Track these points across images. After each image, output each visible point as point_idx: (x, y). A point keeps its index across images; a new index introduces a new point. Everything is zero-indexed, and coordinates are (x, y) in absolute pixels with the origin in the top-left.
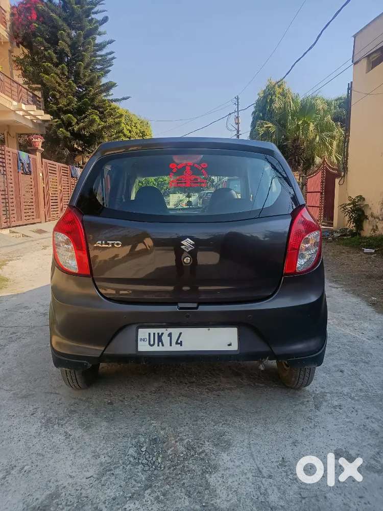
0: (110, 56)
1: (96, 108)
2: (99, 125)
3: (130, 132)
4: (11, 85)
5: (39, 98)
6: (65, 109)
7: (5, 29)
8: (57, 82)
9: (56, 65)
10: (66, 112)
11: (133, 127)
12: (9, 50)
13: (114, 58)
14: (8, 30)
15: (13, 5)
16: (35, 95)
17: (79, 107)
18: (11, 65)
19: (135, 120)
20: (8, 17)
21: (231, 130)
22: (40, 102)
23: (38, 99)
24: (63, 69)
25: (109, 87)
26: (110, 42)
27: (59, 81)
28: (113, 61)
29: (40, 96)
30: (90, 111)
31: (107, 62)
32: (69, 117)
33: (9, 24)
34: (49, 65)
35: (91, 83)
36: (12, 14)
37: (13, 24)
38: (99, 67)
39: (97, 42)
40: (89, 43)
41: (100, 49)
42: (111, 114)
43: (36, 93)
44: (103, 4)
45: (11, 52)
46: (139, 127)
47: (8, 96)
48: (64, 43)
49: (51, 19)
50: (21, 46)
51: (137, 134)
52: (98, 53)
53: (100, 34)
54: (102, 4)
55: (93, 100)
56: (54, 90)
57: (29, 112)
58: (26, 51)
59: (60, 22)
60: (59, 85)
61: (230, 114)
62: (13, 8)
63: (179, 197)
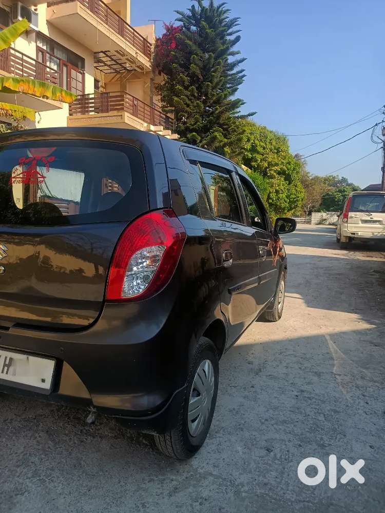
0: (240, 75)
1: (221, 126)
2: (222, 141)
3: (264, 148)
4: (144, 108)
5: (172, 119)
6: (191, 127)
7: (148, 60)
8: (186, 104)
9: (186, 88)
10: (191, 131)
11: (267, 143)
12: (151, 79)
13: (244, 76)
14: (152, 60)
15: (158, 38)
16: (167, 116)
17: (205, 126)
18: (151, 91)
19: (270, 136)
20: (152, 48)
21: (376, 143)
22: (172, 123)
23: (170, 120)
24: (192, 90)
25: (236, 104)
26: (243, 60)
27: (189, 102)
28: (243, 79)
29: (173, 118)
30: (214, 129)
31: (237, 81)
32: (193, 135)
33: (153, 55)
34: (180, 88)
35: (218, 102)
36: (157, 46)
37: (156, 55)
38: (228, 86)
39: (229, 61)
40: (219, 64)
41: (232, 69)
42: (235, 131)
43: (169, 115)
44: (238, 24)
45: (152, 80)
46: (274, 143)
47: (141, 119)
48: (195, 66)
49: (186, 45)
50: (162, 74)
51: (271, 151)
52: (229, 73)
53: (233, 54)
54: (236, 25)
55: (218, 117)
56: (183, 111)
57: (158, 132)
58: (166, 77)
59: (194, 47)
60: (188, 106)
61: (376, 125)
62: (157, 40)
63: (322, 216)
